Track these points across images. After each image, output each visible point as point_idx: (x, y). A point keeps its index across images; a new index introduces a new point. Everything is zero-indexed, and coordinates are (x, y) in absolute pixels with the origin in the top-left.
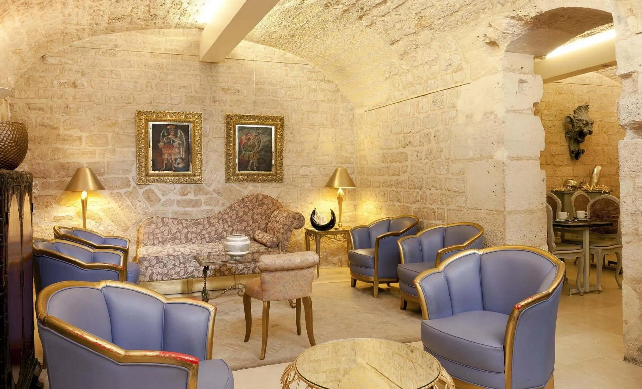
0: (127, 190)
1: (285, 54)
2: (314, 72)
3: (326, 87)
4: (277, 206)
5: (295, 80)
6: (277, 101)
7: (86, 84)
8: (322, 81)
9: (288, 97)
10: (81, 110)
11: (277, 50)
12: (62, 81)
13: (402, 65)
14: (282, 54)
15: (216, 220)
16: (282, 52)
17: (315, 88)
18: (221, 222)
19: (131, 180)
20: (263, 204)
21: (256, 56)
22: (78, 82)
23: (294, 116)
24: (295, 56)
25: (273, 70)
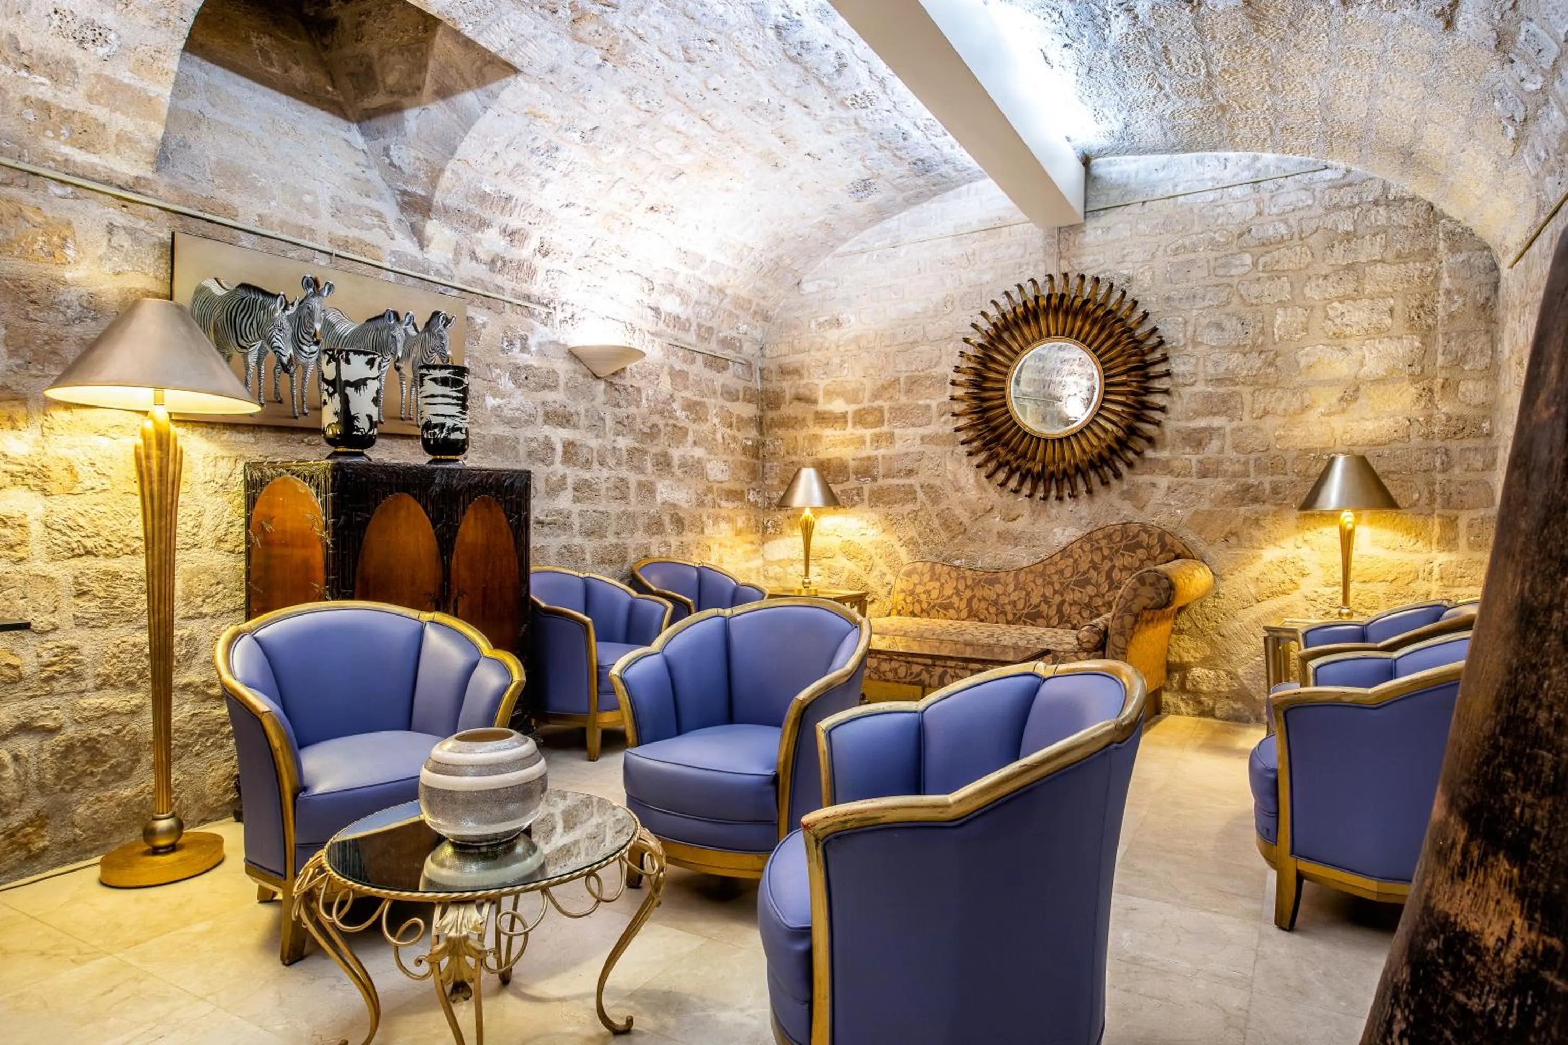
0: (909, 507)
1: (1256, 159)
2: (1350, 185)
3: (1390, 218)
4: (1174, 551)
5: (1286, 222)
6: (1230, 285)
7: (852, 318)
8: (1376, 203)
9: (1263, 271)
10: (846, 365)
11: (1231, 154)
12: (821, 319)
13: (1523, 80)
14: (1246, 161)
15: (1030, 577)
16: (1245, 156)
17: (1351, 228)
18: (1040, 581)
19: (919, 490)
20: (1139, 545)
21: (1175, 186)
22: (843, 317)
23: (1279, 321)
24: (1286, 156)
25: (1220, 210)
